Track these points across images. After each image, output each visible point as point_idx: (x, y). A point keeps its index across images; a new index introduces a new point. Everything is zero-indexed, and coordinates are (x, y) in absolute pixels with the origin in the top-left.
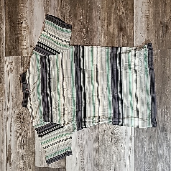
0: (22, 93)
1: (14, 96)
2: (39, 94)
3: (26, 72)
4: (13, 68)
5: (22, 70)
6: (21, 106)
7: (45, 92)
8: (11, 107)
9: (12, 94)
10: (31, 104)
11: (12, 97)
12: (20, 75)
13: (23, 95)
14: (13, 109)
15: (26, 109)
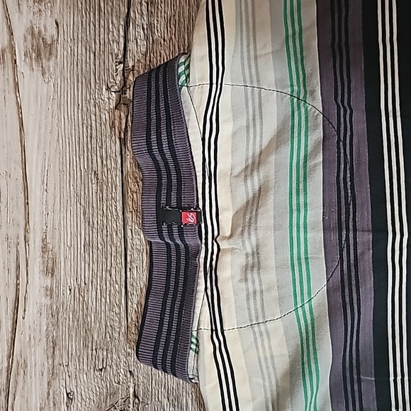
0: (138, 241)
1: (63, 268)
2: (299, 263)
3: (188, 52)
4: (52, 30)
5: (131, 46)
6: (123, 357)
7: (366, 238)
8: (37, 357)
9: (44, 248)
10: (221, 349)
11: (50, 271)
12: (122, 91)
13: (140, 262)
14: (53, 373)
15: (172, 381)
